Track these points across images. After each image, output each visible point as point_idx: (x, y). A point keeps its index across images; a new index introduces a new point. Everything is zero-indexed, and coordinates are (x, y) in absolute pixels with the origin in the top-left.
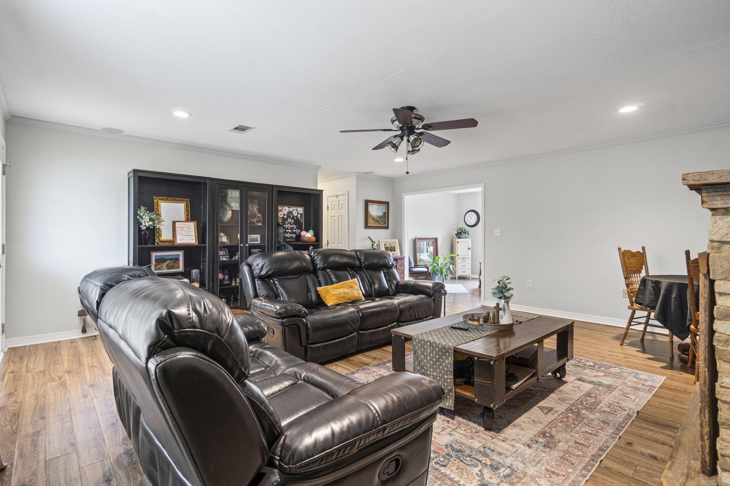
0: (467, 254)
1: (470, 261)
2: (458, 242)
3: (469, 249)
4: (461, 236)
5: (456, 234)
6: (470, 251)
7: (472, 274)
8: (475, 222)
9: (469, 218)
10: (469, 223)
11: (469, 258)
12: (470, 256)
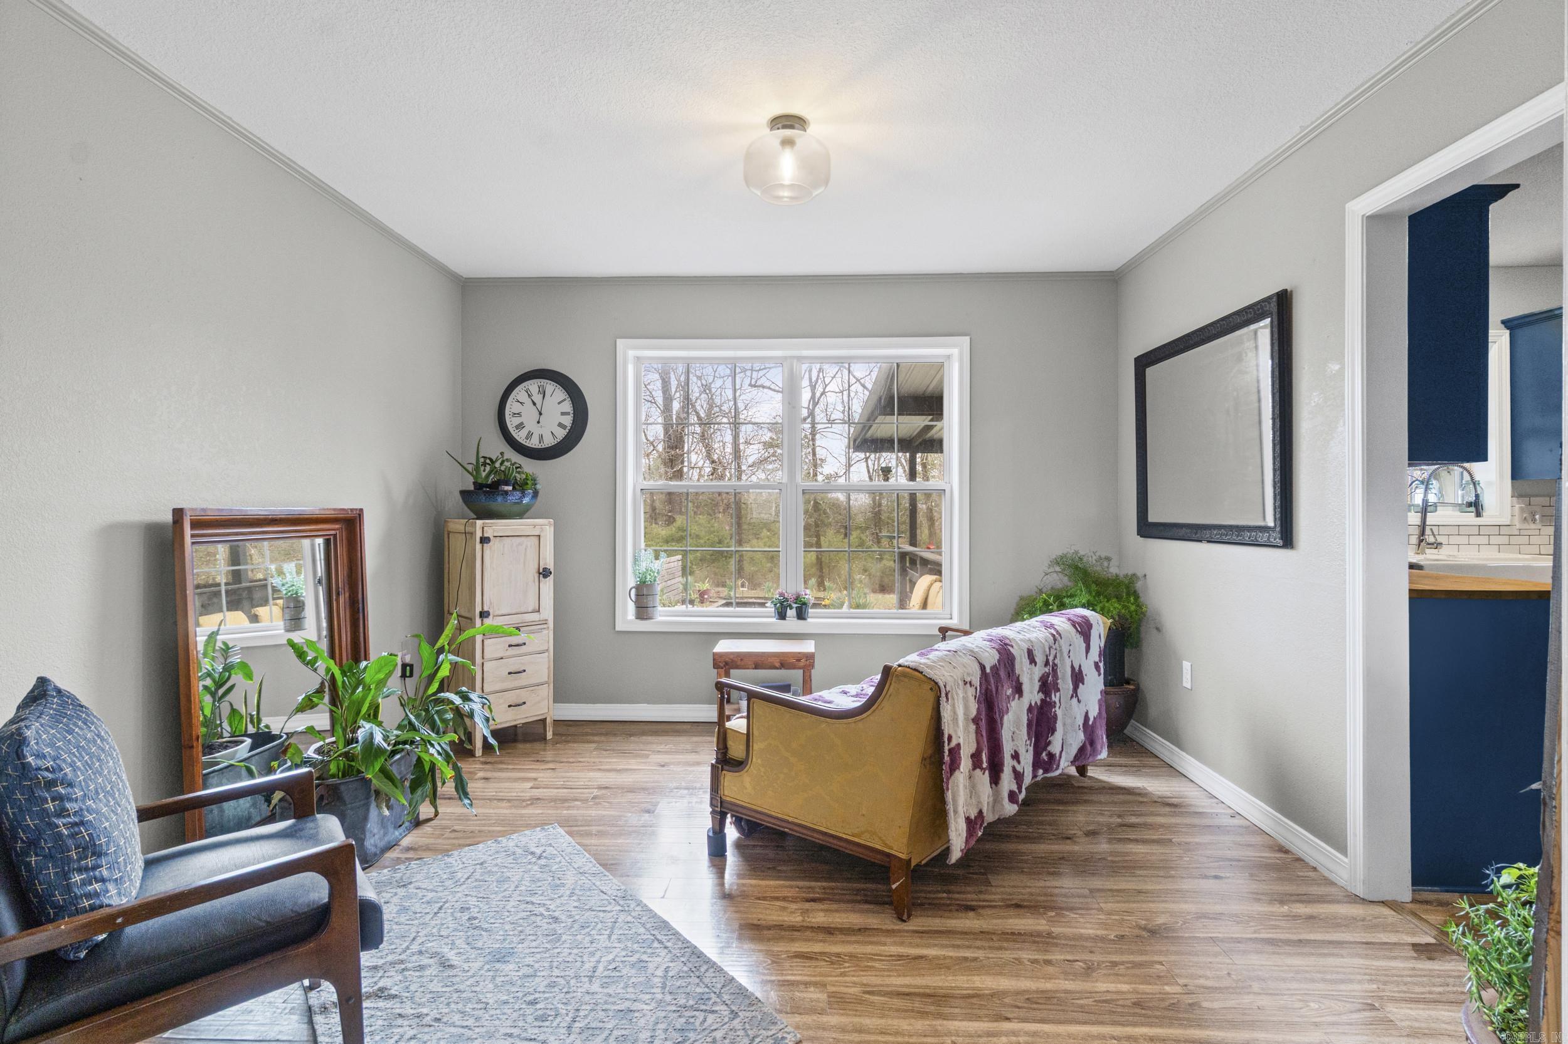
0: (532, 604)
1: (544, 640)
2: (484, 540)
3: (545, 573)
4: (498, 503)
5: (464, 493)
6: (548, 585)
7: (560, 696)
8: (561, 434)
9: (529, 415)
10: (530, 435)
11: (545, 622)
12: (548, 613)
